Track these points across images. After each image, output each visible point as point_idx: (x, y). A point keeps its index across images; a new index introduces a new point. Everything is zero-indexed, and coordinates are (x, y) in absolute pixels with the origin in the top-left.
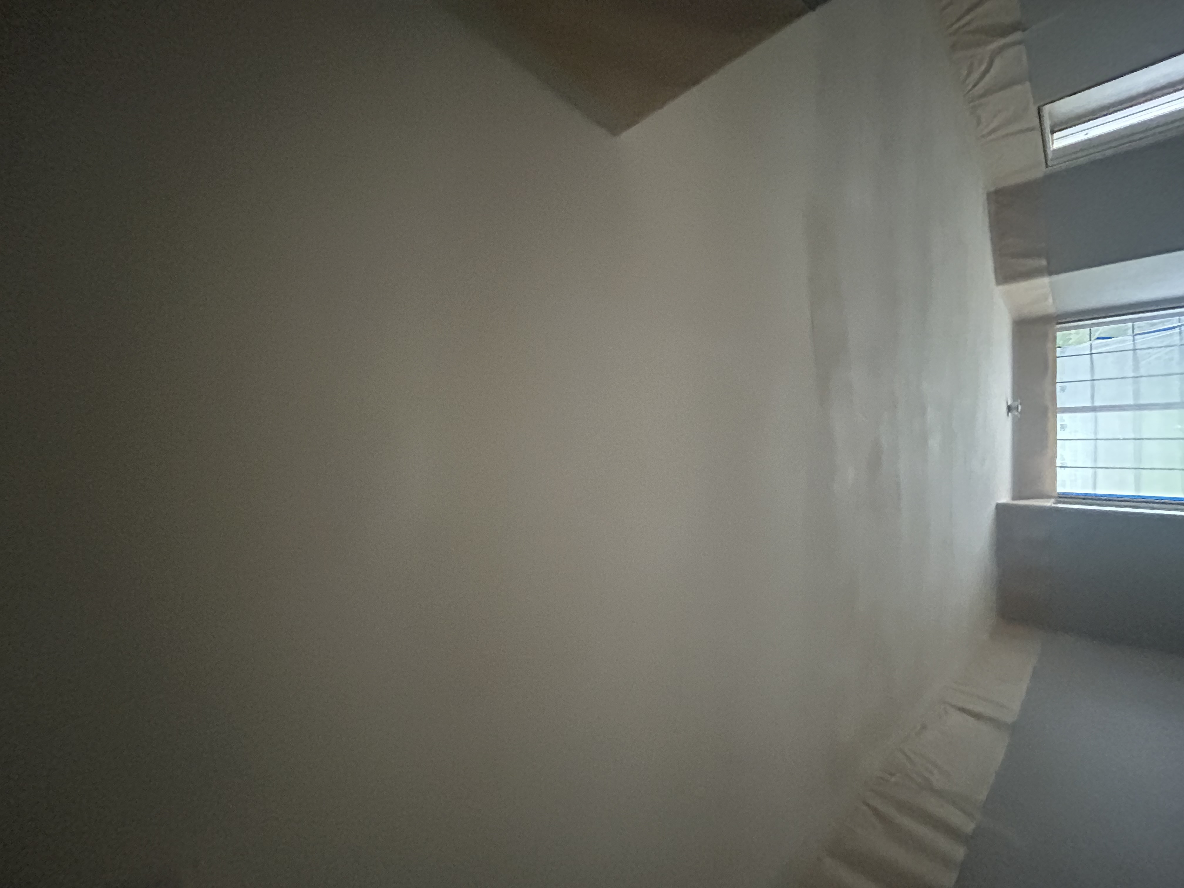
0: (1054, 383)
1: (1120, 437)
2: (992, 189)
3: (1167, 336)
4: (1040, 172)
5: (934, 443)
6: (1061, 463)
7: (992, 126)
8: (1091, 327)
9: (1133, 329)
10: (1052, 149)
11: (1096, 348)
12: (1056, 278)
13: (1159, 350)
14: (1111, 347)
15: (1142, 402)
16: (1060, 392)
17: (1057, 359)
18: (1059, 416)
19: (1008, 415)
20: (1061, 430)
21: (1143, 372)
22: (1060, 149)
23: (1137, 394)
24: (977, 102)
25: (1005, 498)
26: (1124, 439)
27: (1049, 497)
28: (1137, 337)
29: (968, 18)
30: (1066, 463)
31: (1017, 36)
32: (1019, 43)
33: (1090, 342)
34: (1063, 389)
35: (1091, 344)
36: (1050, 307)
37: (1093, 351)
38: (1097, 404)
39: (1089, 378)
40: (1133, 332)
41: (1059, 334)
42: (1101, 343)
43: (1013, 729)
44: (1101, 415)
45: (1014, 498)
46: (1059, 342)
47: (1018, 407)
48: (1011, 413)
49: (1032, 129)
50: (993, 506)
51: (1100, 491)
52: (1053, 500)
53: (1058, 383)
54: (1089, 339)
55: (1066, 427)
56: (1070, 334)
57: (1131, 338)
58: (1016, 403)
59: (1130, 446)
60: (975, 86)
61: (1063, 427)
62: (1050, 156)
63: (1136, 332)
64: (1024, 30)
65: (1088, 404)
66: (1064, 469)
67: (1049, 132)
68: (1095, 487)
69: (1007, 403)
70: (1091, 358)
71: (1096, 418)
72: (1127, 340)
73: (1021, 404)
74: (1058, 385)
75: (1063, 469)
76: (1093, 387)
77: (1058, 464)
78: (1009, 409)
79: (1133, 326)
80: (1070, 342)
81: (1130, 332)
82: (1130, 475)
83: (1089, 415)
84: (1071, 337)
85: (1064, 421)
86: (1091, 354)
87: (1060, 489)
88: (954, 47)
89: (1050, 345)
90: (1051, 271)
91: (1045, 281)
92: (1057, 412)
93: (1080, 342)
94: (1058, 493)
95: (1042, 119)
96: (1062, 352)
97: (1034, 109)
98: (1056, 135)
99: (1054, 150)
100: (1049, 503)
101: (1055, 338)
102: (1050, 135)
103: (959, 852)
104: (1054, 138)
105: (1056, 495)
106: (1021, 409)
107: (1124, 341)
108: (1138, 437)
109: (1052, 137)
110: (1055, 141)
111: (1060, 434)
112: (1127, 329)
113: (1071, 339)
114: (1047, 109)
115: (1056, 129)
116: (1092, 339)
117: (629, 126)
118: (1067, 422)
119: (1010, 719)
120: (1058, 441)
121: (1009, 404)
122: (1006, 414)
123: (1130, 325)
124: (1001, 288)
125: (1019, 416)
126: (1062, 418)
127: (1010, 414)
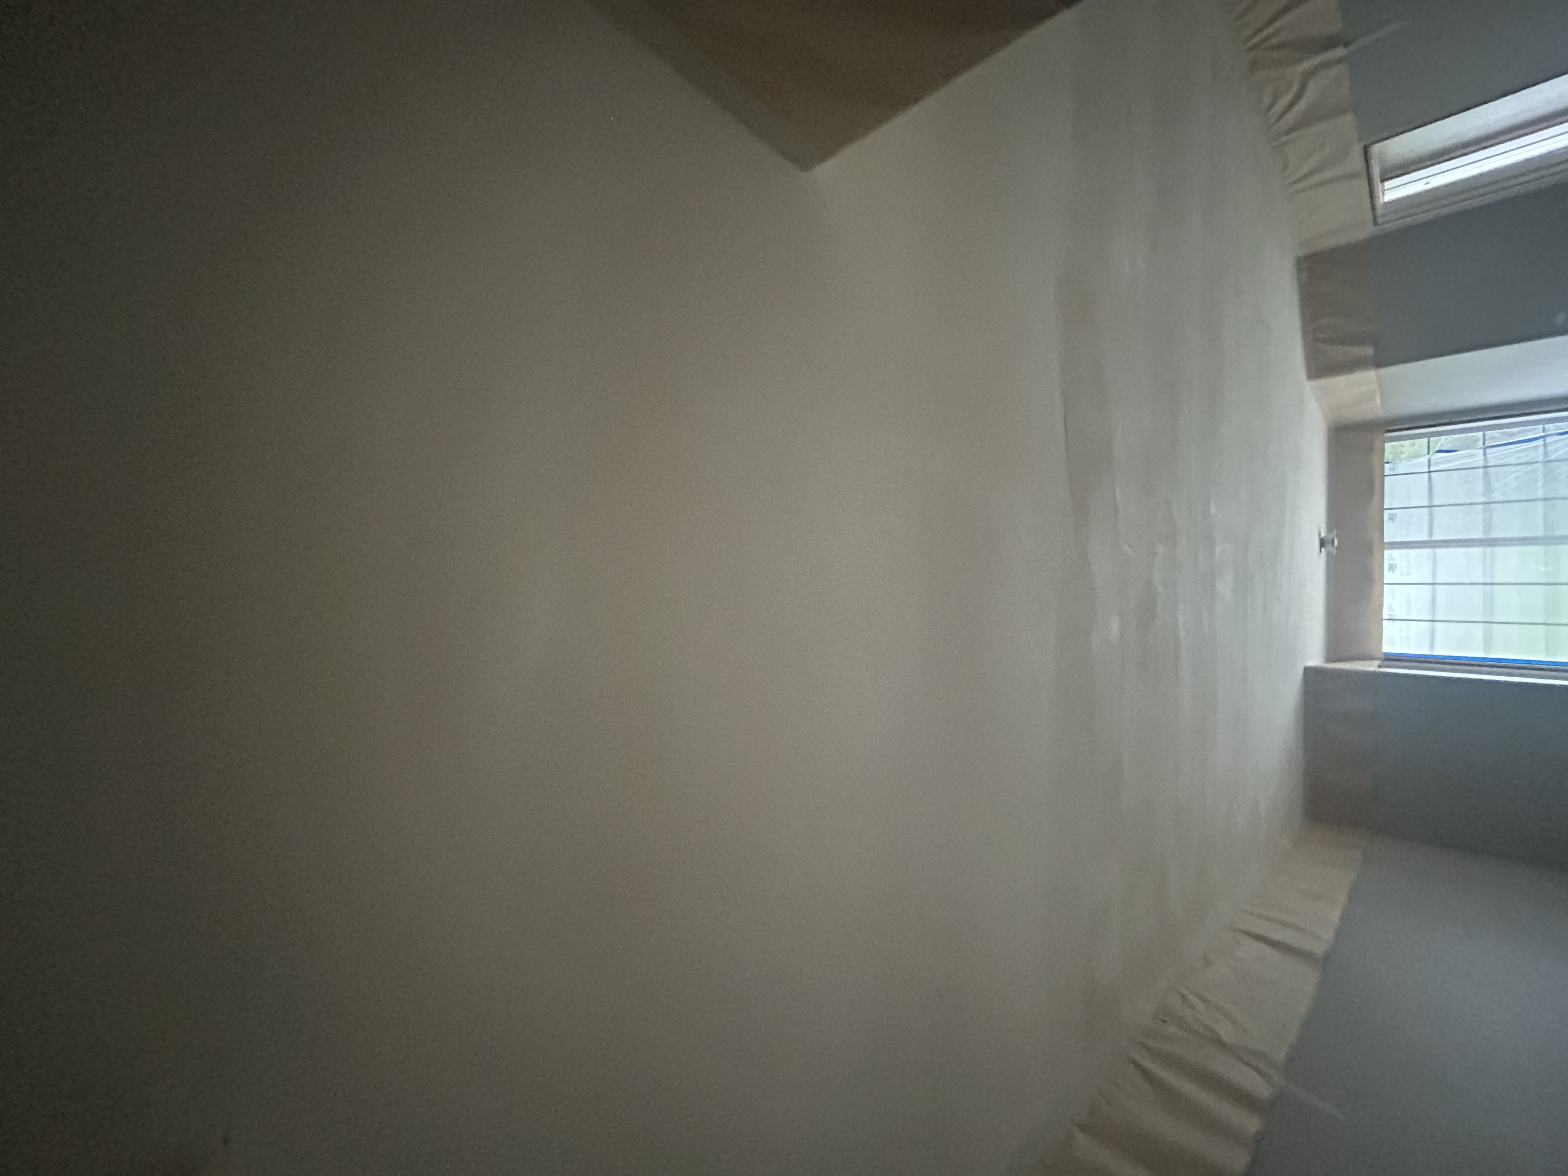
0: (1382, 509)
1: (1466, 581)
2: (1302, 253)
3: (1526, 450)
4: (1367, 231)
5: (1225, 587)
6: (1389, 615)
7: (1305, 170)
8: (1429, 438)
9: (1484, 440)
10: (1381, 201)
11: (1438, 463)
12: (1383, 371)
13: (1518, 467)
14: (1452, 464)
15: (1495, 535)
16: (1389, 522)
17: (1385, 478)
18: (1387, 553)
19: (1321, 551)
20: (1389, 571)
21: (1497, 496)
22: (1390, 203)
23: (1488, 525)
24: (1284, 139)
25: (1315, 658)
26: (1470, 584)
27: (1373, 658)
28: (1488, 450)
29: (1277, 25)
30: (1396, 615)
31: (1339, 52)
32: (1340, 61)
33: (1428, 457)
34: (1392, 518)
35: (1429, 460)
36: (1376, 409)
37: (1432, 469)
38: (1437, 537)
39: (1426, 504)
40: (1484, 444)
41: (1388, 446)
42: (1440, 458)
43: (1325, 962)
44: (1442, 552)
45: (1328, 660)
46: (1388, 456)
47: (1333, 540)
48: (1324, 547)
49: (1354, 176)
50: (1300, 671)
51: (1439, 652)
52: (1377, 663)
53: (1386, 509)
54: (1427, 453)
55: (1396, 567)
56: (1403, 446)
57: (1482, 451)
58: (1331, 536)
59: (1477, 592)
60: (1280, 118)
61: (1392, 568)
62: (1379, 212)
63: (1488, 444)
64: (1346, 45)
65: (1425, 538)
66: (1393, 623)
67: (1379, 179)
68: (1432, 645)
69: (1320, 535)
70: (1430, 478)
71: (1434, 555)
72: (1476, 454)
73: (1336, 536)
74: (1386, 513)
75: (1391, 622)
76: (1431, 515)
77: (1385, 616)
78: (1323, 543)
79: (1484, 435)
80: (1403, 456)
81: (1480, 444)
82: (1478, 631)
83: (1425, 552)
84: (1404, 449)
85: (1393, 559)
86: (1430, 472)
87: (1387, 648)
88: (1254, 66)
89: (1376, 458)
90: (1378, 364)
91: (1371, 374)
92: (1385, 548)
93: (1417, 456)
94: (1386, 654)
95: (1369, 162)
96: (1390, 469)
97: (1357, 150)
98: (1387, 184)
99: (1385, 204)
100: (1372, 667)
101: (1383, 450)
102: (1379, 183)
103: (1251, 1124)
104: (1386, 188)
105: (1383, 657)
106: (1338, 544)
107: (1473, 455)
108: (1488, 581)
109: (1383, 186)
110: (1385, 192)
111: (1388, 577)
112: (1478, 440)
113: (1403, 453)
114: (1376, 148)
115: (1389, 175)
116: (1431, 452)
117: (823, 158)
118: (1398, 561)
119: (1319, 949)
120: (1385, 585)
121: (1323, 535)
122: (1319, 549)
123: (1480, 434)
124: (1313, 383)
125: (1335, 552)
126: (1390, 556)
127: (1323, 549)
